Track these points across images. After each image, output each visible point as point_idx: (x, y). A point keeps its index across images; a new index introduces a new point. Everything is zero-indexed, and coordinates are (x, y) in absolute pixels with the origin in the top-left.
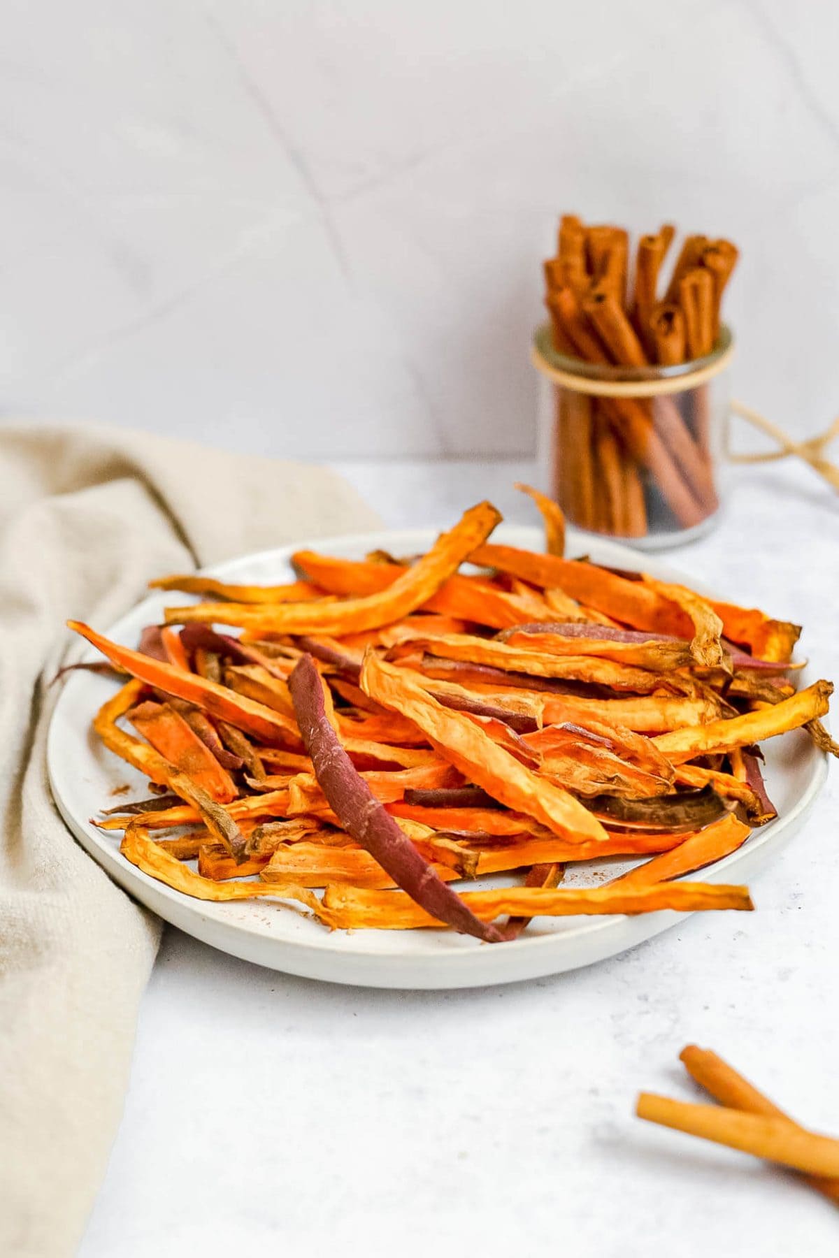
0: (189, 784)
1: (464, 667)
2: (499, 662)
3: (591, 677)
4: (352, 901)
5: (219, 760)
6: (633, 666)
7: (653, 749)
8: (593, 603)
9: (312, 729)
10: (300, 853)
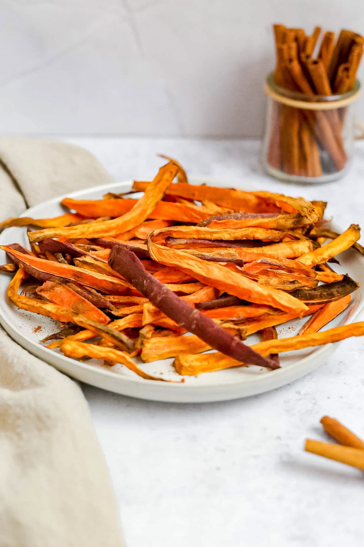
0: (86, 319)
1: (191, 241)
2: (208, 236)
3: (254, 237)
4: (192, 361)
5: (94, 304)
6: (271, 229)
7: (303, 266)
8: (224, 204)
9: (145, 281)
10: (155, 343)
